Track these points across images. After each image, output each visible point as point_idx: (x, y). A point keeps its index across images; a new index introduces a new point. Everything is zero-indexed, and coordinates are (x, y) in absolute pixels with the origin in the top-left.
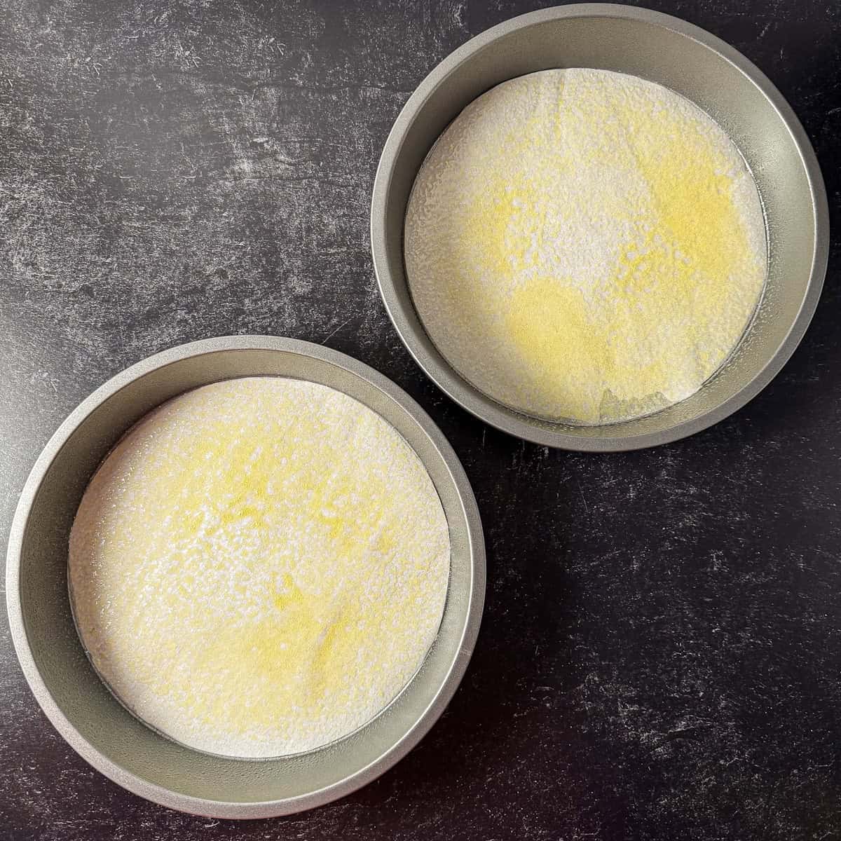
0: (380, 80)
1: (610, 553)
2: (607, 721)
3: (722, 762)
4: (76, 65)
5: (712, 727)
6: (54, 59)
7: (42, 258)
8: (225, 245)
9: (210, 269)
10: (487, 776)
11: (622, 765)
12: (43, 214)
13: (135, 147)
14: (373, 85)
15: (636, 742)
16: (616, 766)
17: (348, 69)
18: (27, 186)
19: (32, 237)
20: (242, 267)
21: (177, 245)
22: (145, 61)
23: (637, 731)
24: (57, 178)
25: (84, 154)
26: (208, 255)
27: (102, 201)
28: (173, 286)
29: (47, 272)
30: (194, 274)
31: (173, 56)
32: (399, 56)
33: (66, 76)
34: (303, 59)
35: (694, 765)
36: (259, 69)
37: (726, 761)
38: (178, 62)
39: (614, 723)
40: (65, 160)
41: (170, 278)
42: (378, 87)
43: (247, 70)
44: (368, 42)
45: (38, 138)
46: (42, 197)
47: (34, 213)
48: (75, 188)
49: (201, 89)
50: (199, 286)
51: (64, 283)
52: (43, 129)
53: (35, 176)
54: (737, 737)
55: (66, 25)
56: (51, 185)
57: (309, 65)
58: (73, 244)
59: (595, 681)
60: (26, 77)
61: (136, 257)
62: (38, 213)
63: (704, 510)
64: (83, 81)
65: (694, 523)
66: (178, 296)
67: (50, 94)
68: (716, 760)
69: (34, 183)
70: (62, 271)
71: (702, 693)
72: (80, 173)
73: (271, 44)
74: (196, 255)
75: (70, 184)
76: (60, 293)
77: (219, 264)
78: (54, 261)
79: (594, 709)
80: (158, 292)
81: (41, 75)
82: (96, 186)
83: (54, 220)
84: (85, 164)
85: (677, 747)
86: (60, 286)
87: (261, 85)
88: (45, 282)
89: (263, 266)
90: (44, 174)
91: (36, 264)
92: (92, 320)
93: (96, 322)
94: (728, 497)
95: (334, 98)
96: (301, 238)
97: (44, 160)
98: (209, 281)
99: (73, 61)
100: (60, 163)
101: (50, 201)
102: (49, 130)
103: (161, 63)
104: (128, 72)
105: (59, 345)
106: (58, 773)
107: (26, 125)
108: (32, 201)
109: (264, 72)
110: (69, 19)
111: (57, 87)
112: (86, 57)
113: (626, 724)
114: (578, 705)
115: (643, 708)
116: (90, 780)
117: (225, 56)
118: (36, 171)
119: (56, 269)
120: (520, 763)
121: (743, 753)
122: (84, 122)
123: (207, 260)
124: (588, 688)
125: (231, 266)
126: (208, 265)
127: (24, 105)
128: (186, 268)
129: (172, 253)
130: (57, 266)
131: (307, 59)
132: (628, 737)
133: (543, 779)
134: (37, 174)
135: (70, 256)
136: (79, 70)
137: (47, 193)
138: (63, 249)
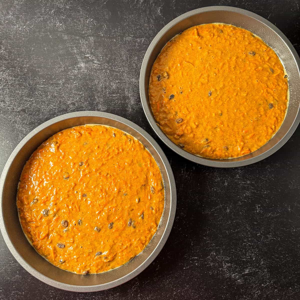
0: (131, 34)
1: (218, 206)
2: (219, 270)
3: (263, 285)
4: (20, 29)
5: (258, 271)
6: (12, 27)
7: (7, 99)
8: (74, 94)
9: (69, 102)
10: (174, 292)
11: (225, 286)
12: (8, 83)
13: (41, 58)
14: (129, 36)
15: (230, 278)
16: (223, 287)
17: (120, 30)
18: (2, 72)
19: (3, 91)
20: (81, 101)
21: (57, 94)
22: (45, 27)
23: (230, 274)
24: (13, 70)
25: (23, 61)
26: (68, 97)
27: (29, 78)
28: (55, 109)
29: (9, 104)
30: (63, 104)
31: (56, 25)
32: (138, 25)
33: (16, 33)
34: (103, 27)
35: (252, 287)
36: (87, 30)
37: (264, 284)
38: (58, 28)
39: (222, 270)
40: (16, 63)
41: (55, 106)
42: (131, 37)
43: (83, 31)
44: (127, 20)
45: (6, 55)
46: (7, 77)
47: (4, 82)
48: (20, 73)
49: (66, 37)
50: (65, 108)
51: (15, 108)
52: (8, 52)
54: (268, 275)
55: (17, 14)
56: (11, 72)
57: (105, 29)
58: (18, 94)
59: (214, 255)
61: (42, 98)
62: (6, 83)
63: (253, 189)
64: (23, 34)
65: (250, 194)
66: (57, 112)
67: (10, 39)
68: (260, 284)
69: (4, 71)
70: (14, 104)
71: (254, 259)
72: (21, 68)
73: (92, 21)
74: (64, 97)
75: (17, 72)
76: (14, 111)
77: (72, 100)
78: (11, 100)
79: (214, 265)
80: (50, 111)
81: (7, 32)
82: (27, 73)
83: (12, 85)
84: (23, 64)
85: (246, 279)
86: (14, 109)
87: (88, 36)
88: (8, 108)
89: (89, 101)
90: (8, 68)
91: (5, 101)
92: (25, 122)
93: (27, 122)
94: (261, 185)
95: (115, 40)
96: (103, 91)
97: (8, 63)
98: (69, 107)
99: (19, 27)
100: (14, 64)
101: (10, 78)
102: (10, 53)
103: (51, 28)
104: (39, 31)
105: (13, 131)
106: (11, 293)
107: (1, 51)
108: (3, 78)
109: (89, 31)
110: (18, 12)
111: (13, 37)
112: (24, 26)
113: (226, 271)
114: (208, 264)
115: (232, 265)
116: (22, 295)
117: (75, 26)
118: (5, 67)
119: (12, 103)
120: (186, 287)
121: (270, 281)
122: (23, 49)
123: (68, 99)
124: (212, 258)
125: (77, 101)
126: (68, 101)
127: (1, 43)
128: (60, 102)
129: (55, 97)
130: (13, 102)
131: (105, 27)
132: (227, 276)
133: (195, 293)
134: (5, 68)
135: (17, 98)
136: (21, 31)
137: (9, 75)
138: (15, 95)
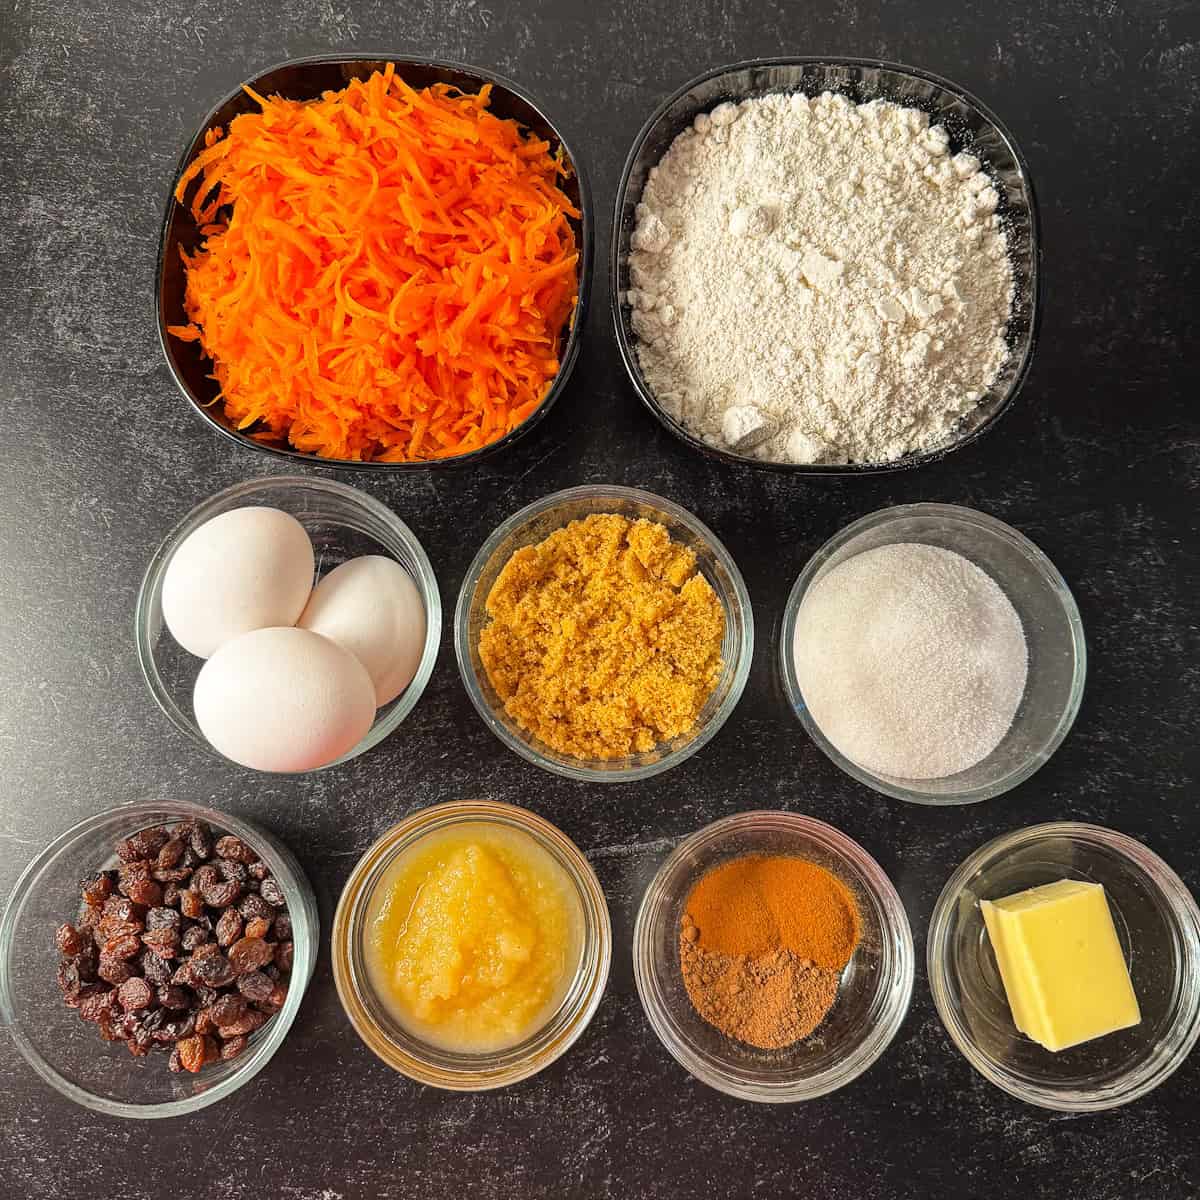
0: (638, 75)
1: (966, 829)
2: (952, 1098)
3: (1134, 1174)
4: (168, 28)
6: (135, 17)
7: (100, 320)
10: (757, 1176)
11: (973, 1169)
12: (104, 252)
14: (624, 79)
15: (997, 1135)
16: (963, 1172)
17: (588, 53)
18: (82, 208)
19: (85, 288)
22: (273, 25)
23: (1000, 1116)
24: (129, 199)
29: (106, 343)
31: (318, 20)
32: (668, 35)
33: (151, 44)
34: (519, 35)
35: (1090, 1177)
36: (450, 47)
37: (1140, 1172)
38: (326, 31)
39: (964, 1102)
40: (143, 171)
42: (634, 83)
43: (431, 48)
44: (620, 13)
45: (104, 137)
46: (104, 227)
47: (90, 251)
48: (156, 215)
51: (130, 361)
52: (111, 122)
53: (95, 195)
54: (1160, 1134)
56: (118, 210)
57: (527, 46)
59: (935, 1033)
60: (91, 41)
62: (97, 252)
63: (1121, 768)
64: (178, 52)
65: (1105, 788)
67: (125, 69)
68: (1125, 1169)
69: (93, 204)
70: (129, 343)
73: (471, 10)
75: (147, 209)
76: (123, 376)
78: (117, 326)
79: (933, 1076)
81: (112, 41)
83: (121, 264)
85: (1063, 1145)
86: (125, 365)
88: (102, 359)
90: (108, 192)
91: (89, 329)
92: (170, 421)
93: (176, 423)
94: (1158, 749)
95: (564, 96)
97: (111, 171)
99: (164, 21)
100: (134, 176)
101: (117, 234)
102: (120, 126)
103: (299, 31)
104: (248, 42)
105: (118, 455)
106: (74, 1130)
107: (86, 116)
108: (88, 232)
109: (458, 52)
111: (136, 61)
112: (185, 15)
114: (906, 1070)
116: (124, 1145)
117: (398, 25)
118: (96, 187)
119: (118, 338)
120: (809, 1160)
121: (1168, 1161)
122: (175, 115)
124: (925, 1044)
127: (85, 84)
130: (122, 333)
131: (524, 36)
132: (985, 1124)
133: (845, 1186)
134: (98, 191)
135: (143, 320)
136: (173, 35)
137: (112, 221)
138: (132, 308)
